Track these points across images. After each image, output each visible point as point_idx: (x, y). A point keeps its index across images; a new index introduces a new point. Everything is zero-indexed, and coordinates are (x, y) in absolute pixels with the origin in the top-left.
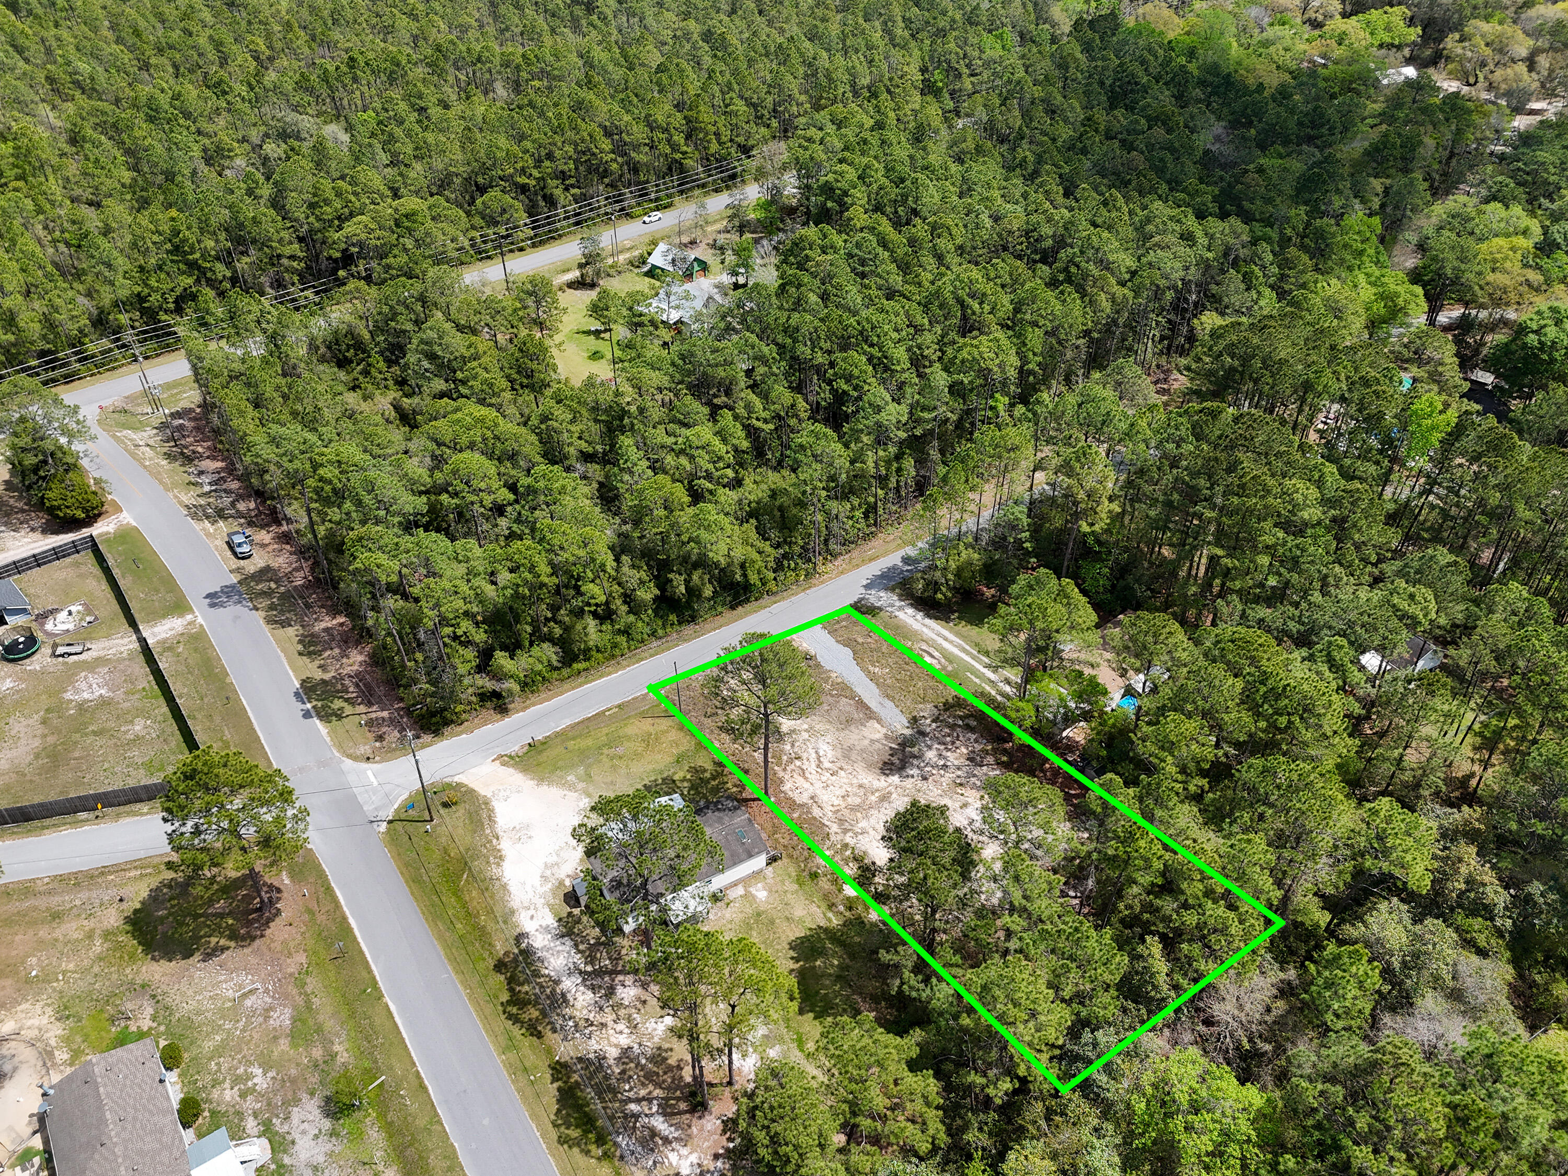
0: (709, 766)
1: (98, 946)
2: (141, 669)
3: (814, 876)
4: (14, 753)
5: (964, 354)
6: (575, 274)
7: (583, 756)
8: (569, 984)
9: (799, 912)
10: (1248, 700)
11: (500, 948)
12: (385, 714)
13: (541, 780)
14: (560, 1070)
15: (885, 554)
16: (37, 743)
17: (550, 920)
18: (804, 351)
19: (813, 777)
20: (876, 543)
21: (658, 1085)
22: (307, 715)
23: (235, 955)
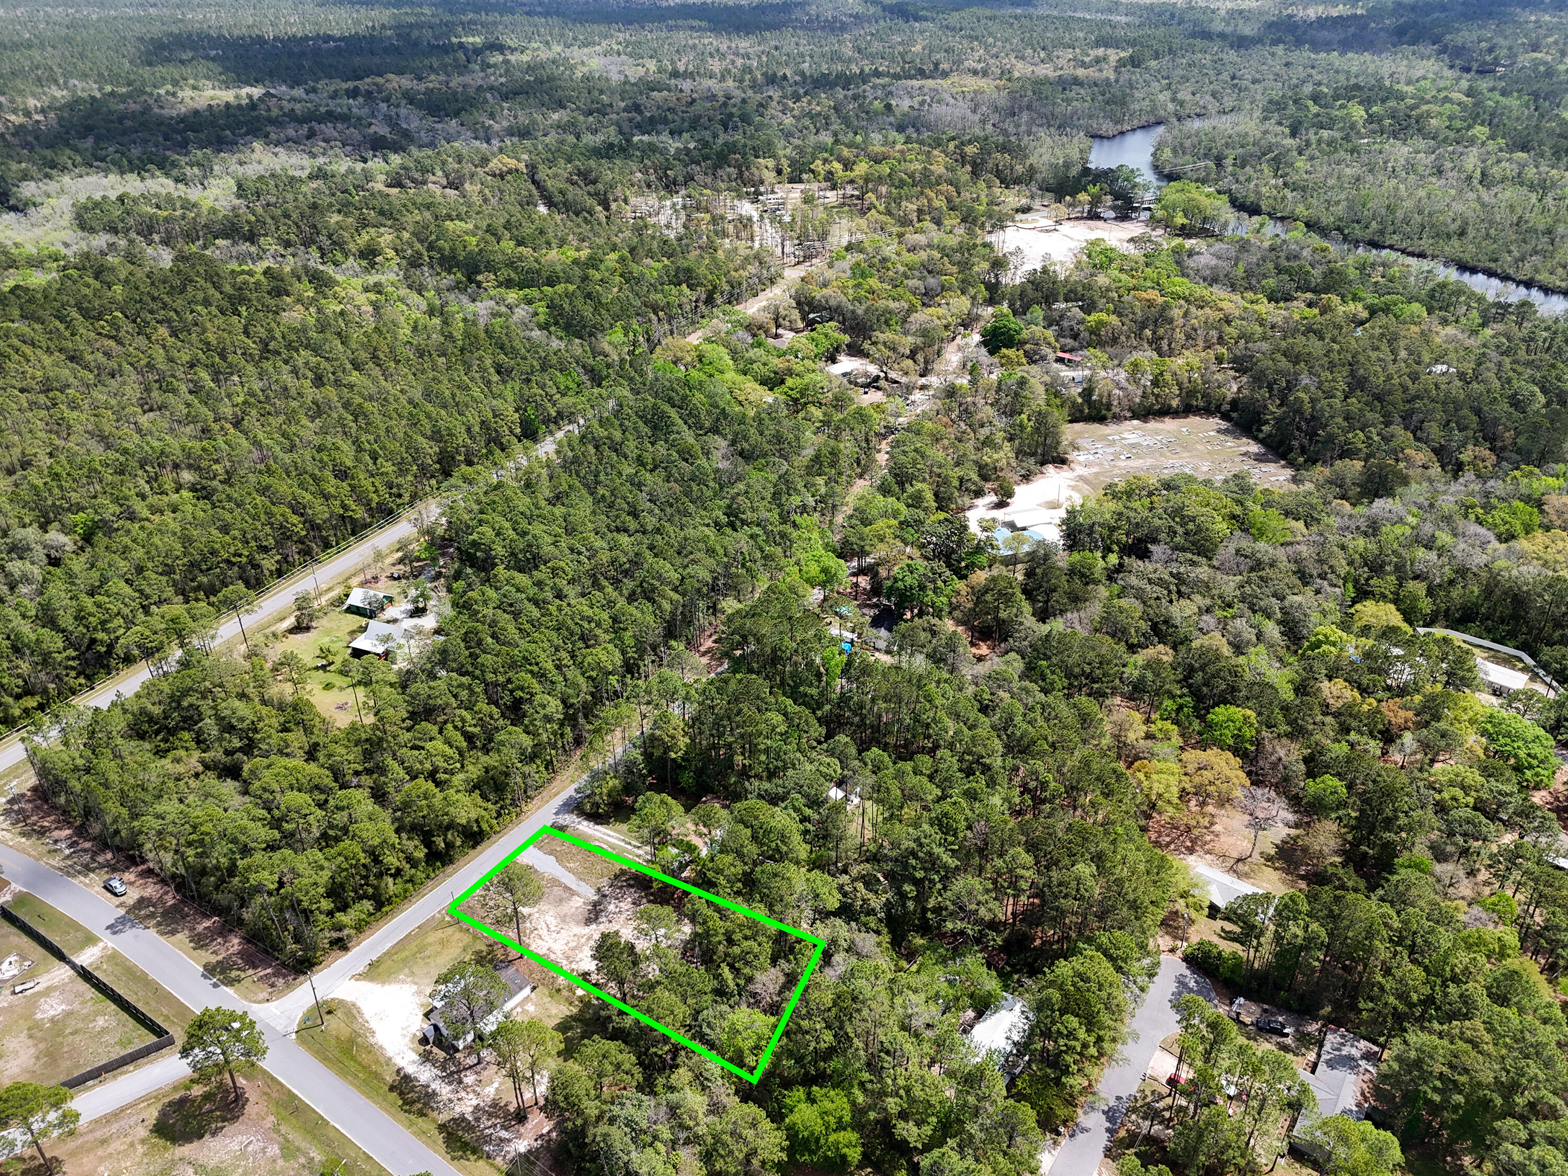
0: (484, 948)
1: (140, 1149)
2: (83, 986)
3: (558, 991)
4: (18, 1062)
5: (589, 659)
6: (290, 622)
7: (405, 961)
8: (436, 1086)
9: (554, 1011)
10: (754, 838)
11: (390, 1078)
12: (269, 971)
13: (384, 983)
14: (442, 1127)
15: (564, 789)
16: (32, 1051)
17: (416, 1057)
18: (490, 677)
19: (547, 938)
20: (555, 783)
21: (497, 1117)
22: (215, 986)
23: (230, 1129)
